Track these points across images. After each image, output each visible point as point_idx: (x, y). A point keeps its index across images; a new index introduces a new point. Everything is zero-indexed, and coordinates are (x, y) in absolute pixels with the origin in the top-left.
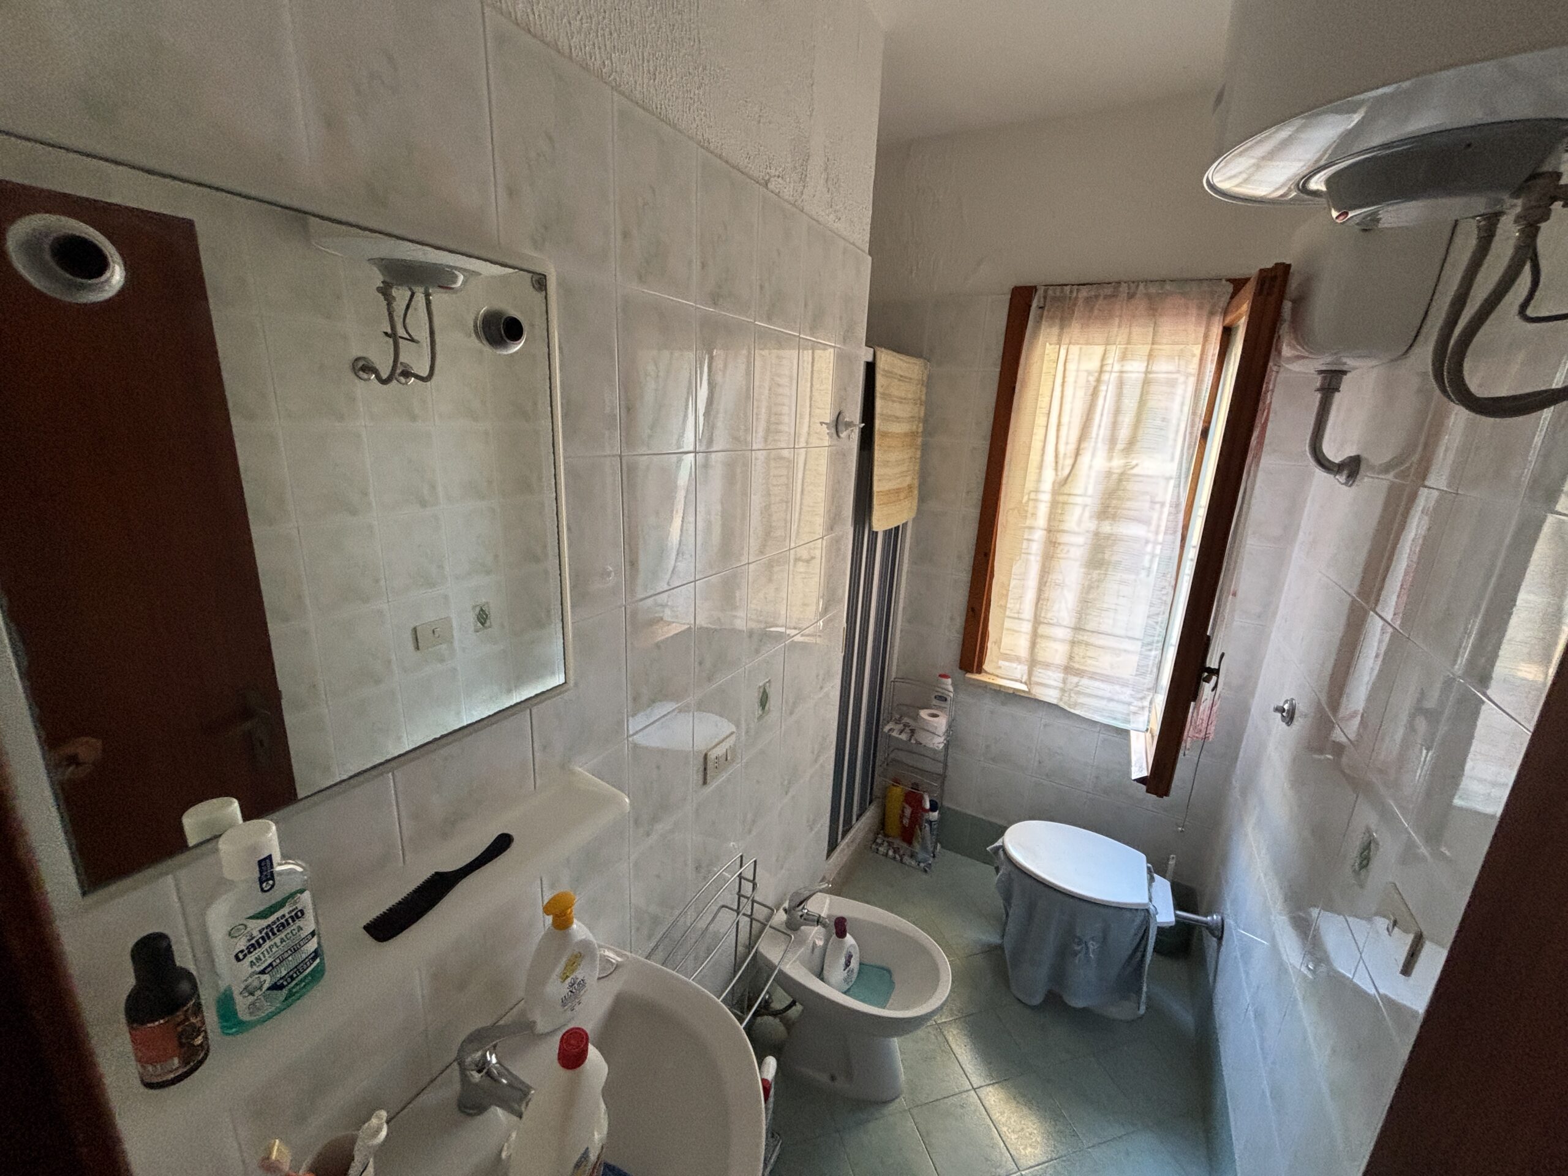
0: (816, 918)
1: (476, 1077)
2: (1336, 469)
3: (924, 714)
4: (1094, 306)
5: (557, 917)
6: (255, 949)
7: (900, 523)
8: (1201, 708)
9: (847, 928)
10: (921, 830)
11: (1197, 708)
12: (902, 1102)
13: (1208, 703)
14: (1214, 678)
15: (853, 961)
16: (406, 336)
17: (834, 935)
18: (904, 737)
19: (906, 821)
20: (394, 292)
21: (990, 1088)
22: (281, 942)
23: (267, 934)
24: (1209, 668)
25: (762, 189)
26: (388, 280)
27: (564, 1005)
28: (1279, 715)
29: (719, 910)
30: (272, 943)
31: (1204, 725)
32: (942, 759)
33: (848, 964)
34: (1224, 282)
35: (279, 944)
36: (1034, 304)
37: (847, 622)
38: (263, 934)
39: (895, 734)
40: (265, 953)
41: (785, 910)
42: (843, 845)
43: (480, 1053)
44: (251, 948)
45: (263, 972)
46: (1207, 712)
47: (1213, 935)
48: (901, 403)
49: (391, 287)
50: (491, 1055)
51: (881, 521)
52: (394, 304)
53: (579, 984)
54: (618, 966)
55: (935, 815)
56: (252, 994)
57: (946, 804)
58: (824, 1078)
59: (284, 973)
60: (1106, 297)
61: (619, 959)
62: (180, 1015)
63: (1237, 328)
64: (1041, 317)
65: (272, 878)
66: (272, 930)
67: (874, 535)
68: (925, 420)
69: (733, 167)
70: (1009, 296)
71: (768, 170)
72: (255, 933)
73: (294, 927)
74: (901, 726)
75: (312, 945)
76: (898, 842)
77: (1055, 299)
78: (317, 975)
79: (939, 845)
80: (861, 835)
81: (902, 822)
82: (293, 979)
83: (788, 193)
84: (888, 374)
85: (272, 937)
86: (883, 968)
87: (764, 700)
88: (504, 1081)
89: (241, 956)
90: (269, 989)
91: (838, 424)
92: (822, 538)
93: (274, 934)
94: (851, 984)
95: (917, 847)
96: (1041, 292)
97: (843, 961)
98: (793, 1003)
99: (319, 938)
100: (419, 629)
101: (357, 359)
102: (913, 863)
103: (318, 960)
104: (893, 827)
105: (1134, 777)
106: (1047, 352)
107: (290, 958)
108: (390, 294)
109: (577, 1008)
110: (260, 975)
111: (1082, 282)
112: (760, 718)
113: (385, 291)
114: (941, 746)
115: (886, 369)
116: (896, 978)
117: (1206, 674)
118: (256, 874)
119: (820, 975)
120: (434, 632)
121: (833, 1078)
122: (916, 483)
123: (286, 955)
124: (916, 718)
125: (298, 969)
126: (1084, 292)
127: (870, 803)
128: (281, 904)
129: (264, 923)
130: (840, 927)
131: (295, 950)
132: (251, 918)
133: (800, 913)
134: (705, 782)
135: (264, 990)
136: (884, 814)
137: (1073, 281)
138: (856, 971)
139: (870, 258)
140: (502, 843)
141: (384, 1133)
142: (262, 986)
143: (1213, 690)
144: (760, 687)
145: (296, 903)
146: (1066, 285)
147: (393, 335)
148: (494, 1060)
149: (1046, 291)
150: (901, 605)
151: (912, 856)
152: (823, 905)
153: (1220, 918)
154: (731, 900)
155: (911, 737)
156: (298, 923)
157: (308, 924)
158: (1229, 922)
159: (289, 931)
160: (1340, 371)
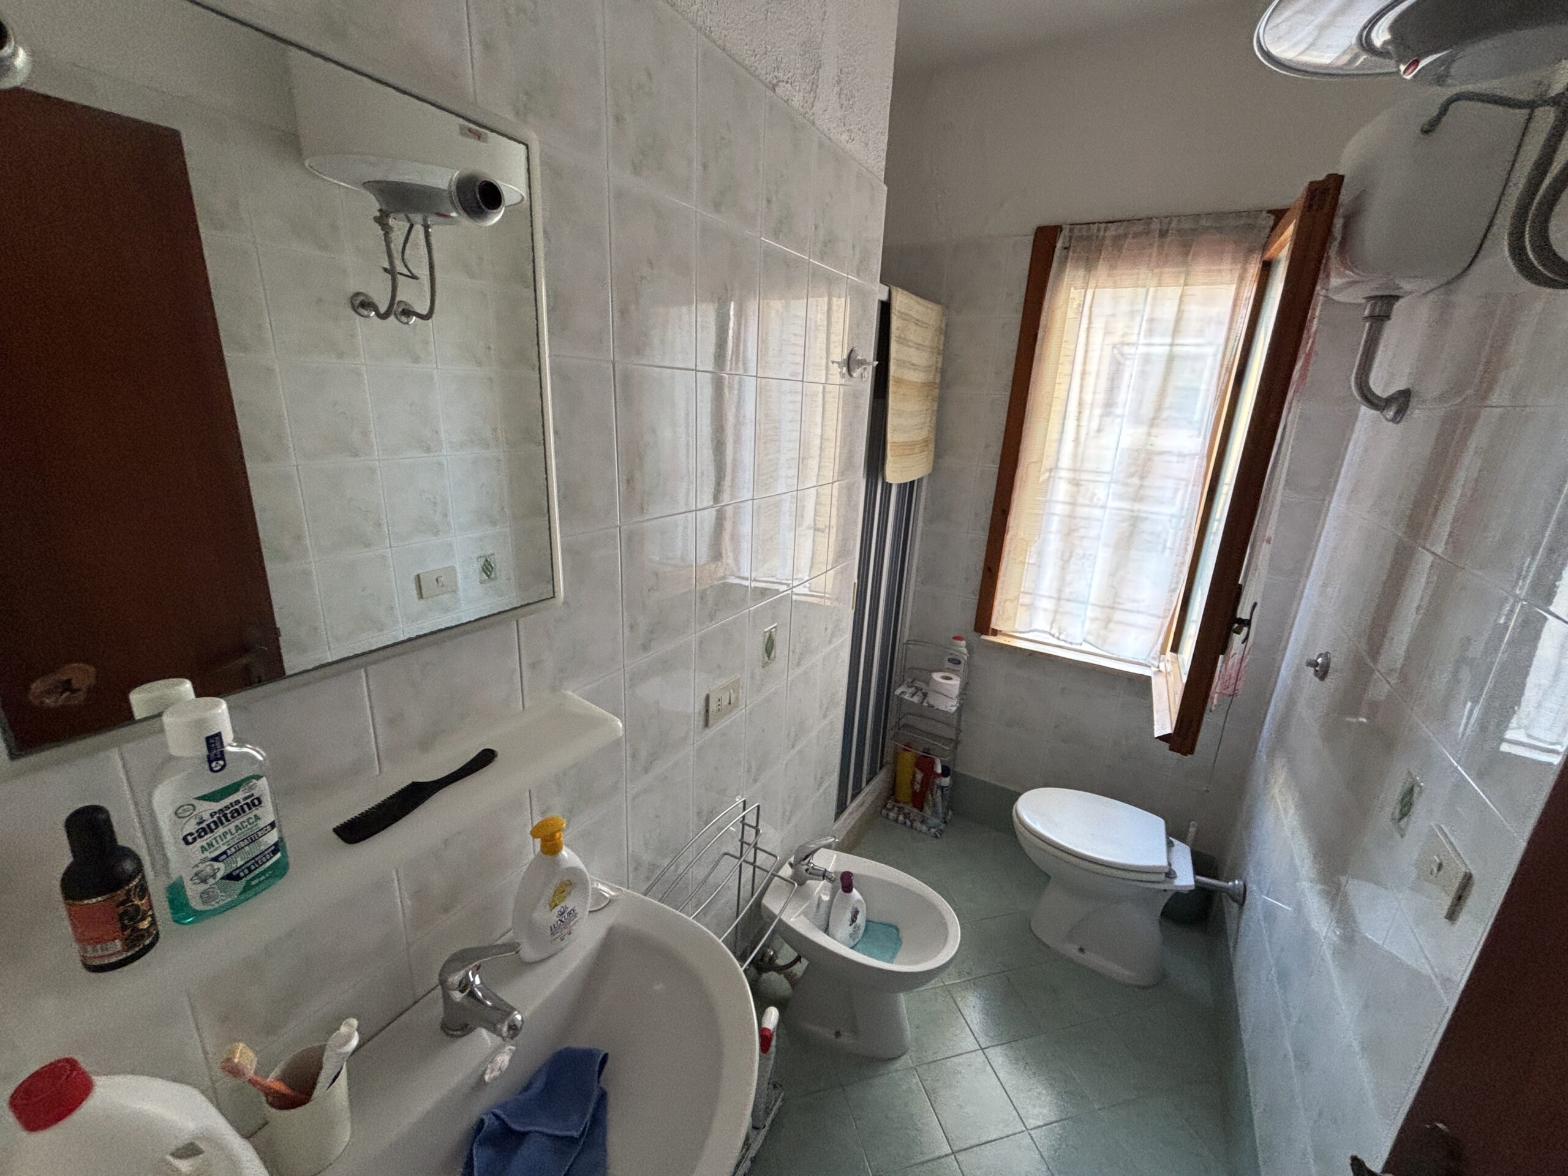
0: (821, 873)
1: (457, 996)
2: (1383, 404)
3: (937, 677)
4: (1122, 245)
5: (545, 841)
6: (206, 834)
7: (915, 478)
8: (1230, 663)
9: (854, 883)
10: (932, 796)
11: (1225, 662)
12: (905, 1060)
13: (1238, 657)
14: (1245, 629)
15: (859, 917)
16: (406, 272)
17: (840, 890)
18: (916, 699)
19: (917, 787)
20: (391, 222)
21: (999, 1049)
22: (237, 831)
23: (219, 818)
24: (1240, 619)
25: (770, 93)
26: (384, 208)
27: (553, 934)
28: (1312, 670)
29: (721, 858)
30: (226, 829)
31: (1233, 681)
32: (955, 723)
33: (853, 920)
34: (1264, 214)
35: (234, 831)
36: (1059, 245)
37: (858, 578)
38: (215, 818)
39: (906, 697)
40: (218, 839)
41: (791, 865)
42: (852, 807)
43: (462, 973)
44: (203, 832)
45: (216, 859)
46: (1236, 668)
47: (1235, 901)
48: (917, 349)
49: (388, 216)
50: (474, 977)
51: (896, 472)
52: (393, 236)
53: (569, 913)
54: (611, 901)
55: (946, 781)
56: (204, 881)
57: (958, 769)
58: (828, 1034)
59: (240, 863)
60: (1136, 235)
61: (613, 893)
62: (121, 894)
63: (1279, 262)
64: (1066, 258)
65: (223, 758)
66: (225, 816)
67: (887, 487)
68: (943, 372)
69: (739, 63)
70: (1032, 238)
71: (776, 73)
72: (206, 816)
73: (251, 815)
74: (912, 690)
75: (272, 837)
76: (908, 808)
77: (1081, 238)
78: (280, 870)
79: (950, 812)
80: (870, 799)
81: (913, 788)
82: (250, 871)
83: (797, 100)
84: (904, 316)
85: (226, 823)
86: (891, 926)
87: (769, 646)
88: (489, 1003)
89: (190, 839)
90: (222, 878)
91: (850, 363)
92: (833, 483)
93: (228, 820)
94: (857, 940)
95: (928, 811)
96: (1066, 232)
97: (849, 915)
98: (798, 959)
99: (280, 831)
100: (421, 577)
101: (357, 294)
102: (924, 828)
103: (279, 855)
104: (904, 792)
105: (1156, 735)
106: (1071, 296)
107: (247, 848)
108: (387, 224)
109: (566, 938)
110: (213, 863)
111: (1111, 219)
112: (764, 665)
113: (382, 220)
114: (954, 709)
115: (903, 310)
116: (903, 934)
117: (1236, 625)
118: (205, 751)
119: (826, 930)
120: (437, 580)
121: (838, 1034)
122: (932, 436)
123: (242, 844)
124: (928, 681)
125: (256, 861)
126: (1112, 231)
127: (881, 768)
128: (234, 788)
129: (216, 806)
130: (847, 882)
131: (253, 840)
132: (199, 798)
133: (806, 867)
134: (707, 724)
135: (217, 879)
136: (895, 781)
137: (1101, 219)
138: (862, 929)
139: (885, 188)
140: (486, 758)
141: (355, 1042)
142: (215, 874)
143: (1243, 642)
144: (766, 632)
145: (251, 788)
146: (1094, 223)
147: (391, 271)
148: (478, 981)
149: (1071, 230)
150: (915, 562)
151: (923, 822)
152: (829, 860)
153: (1242, 883)
154: (734, 847)
155: (924, 699)
156: (256, 811)
157: (267, 814)
158: (1252, 887)
159: (245, 819)
160: (1391, 296)
